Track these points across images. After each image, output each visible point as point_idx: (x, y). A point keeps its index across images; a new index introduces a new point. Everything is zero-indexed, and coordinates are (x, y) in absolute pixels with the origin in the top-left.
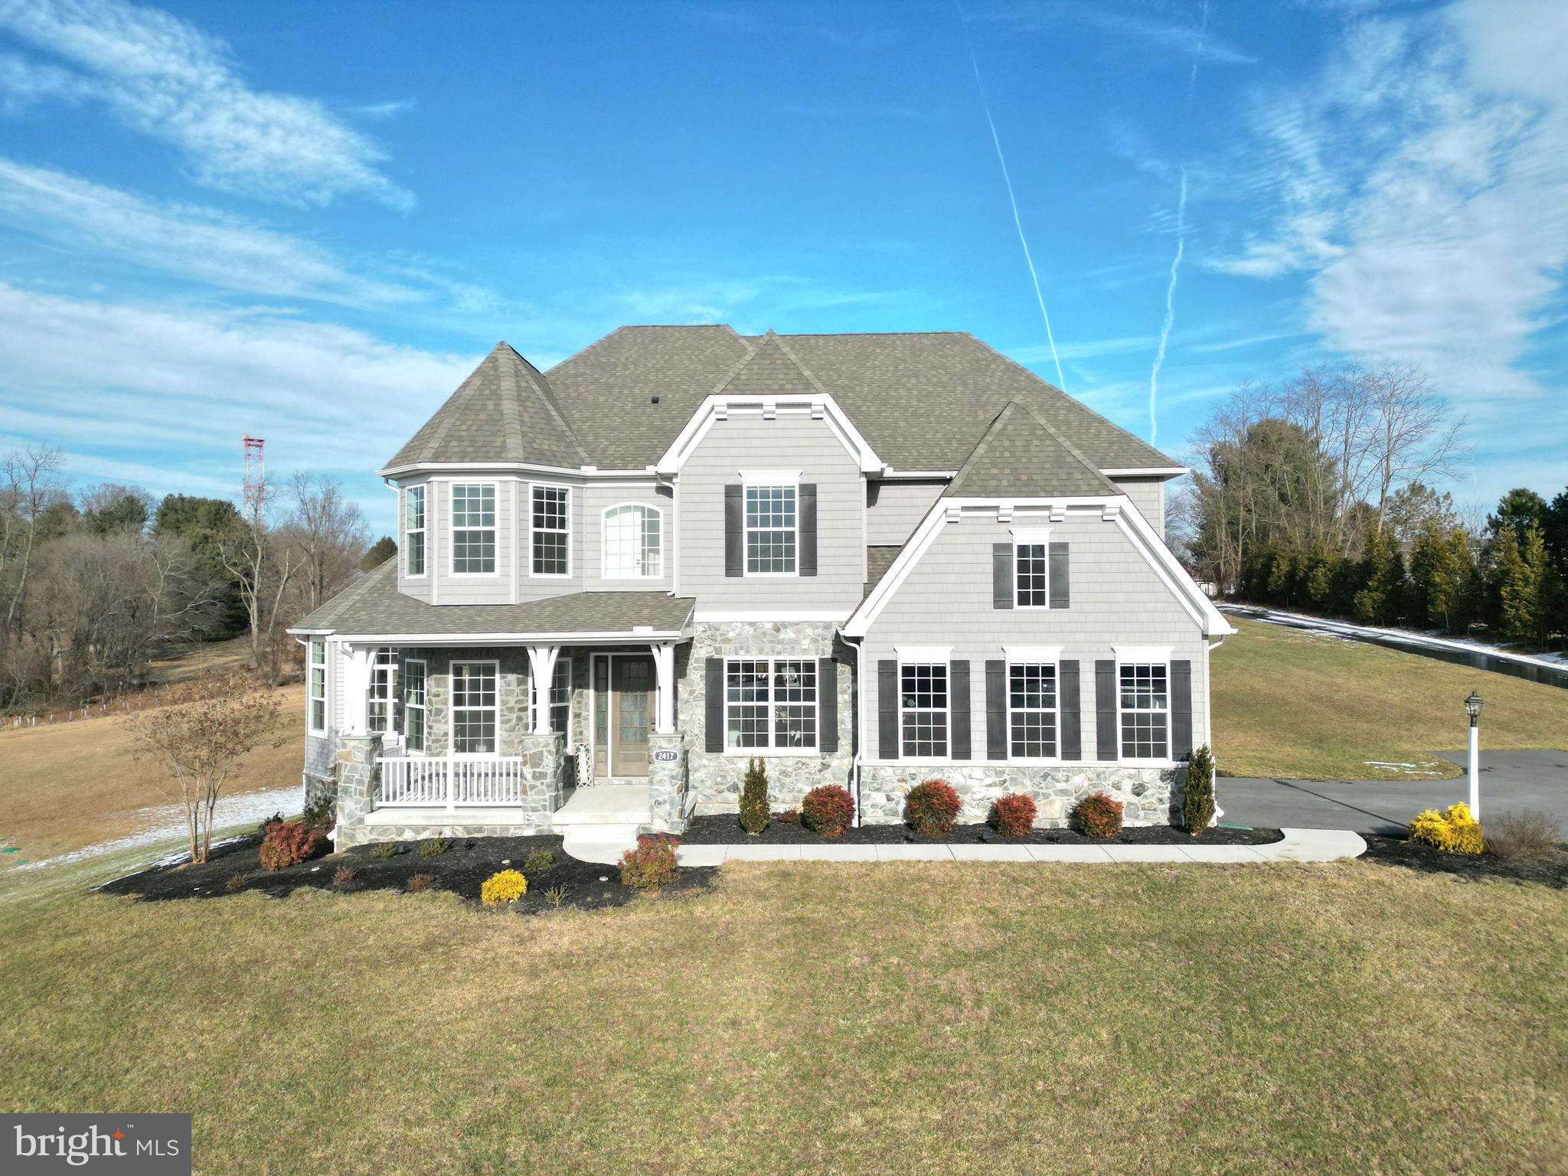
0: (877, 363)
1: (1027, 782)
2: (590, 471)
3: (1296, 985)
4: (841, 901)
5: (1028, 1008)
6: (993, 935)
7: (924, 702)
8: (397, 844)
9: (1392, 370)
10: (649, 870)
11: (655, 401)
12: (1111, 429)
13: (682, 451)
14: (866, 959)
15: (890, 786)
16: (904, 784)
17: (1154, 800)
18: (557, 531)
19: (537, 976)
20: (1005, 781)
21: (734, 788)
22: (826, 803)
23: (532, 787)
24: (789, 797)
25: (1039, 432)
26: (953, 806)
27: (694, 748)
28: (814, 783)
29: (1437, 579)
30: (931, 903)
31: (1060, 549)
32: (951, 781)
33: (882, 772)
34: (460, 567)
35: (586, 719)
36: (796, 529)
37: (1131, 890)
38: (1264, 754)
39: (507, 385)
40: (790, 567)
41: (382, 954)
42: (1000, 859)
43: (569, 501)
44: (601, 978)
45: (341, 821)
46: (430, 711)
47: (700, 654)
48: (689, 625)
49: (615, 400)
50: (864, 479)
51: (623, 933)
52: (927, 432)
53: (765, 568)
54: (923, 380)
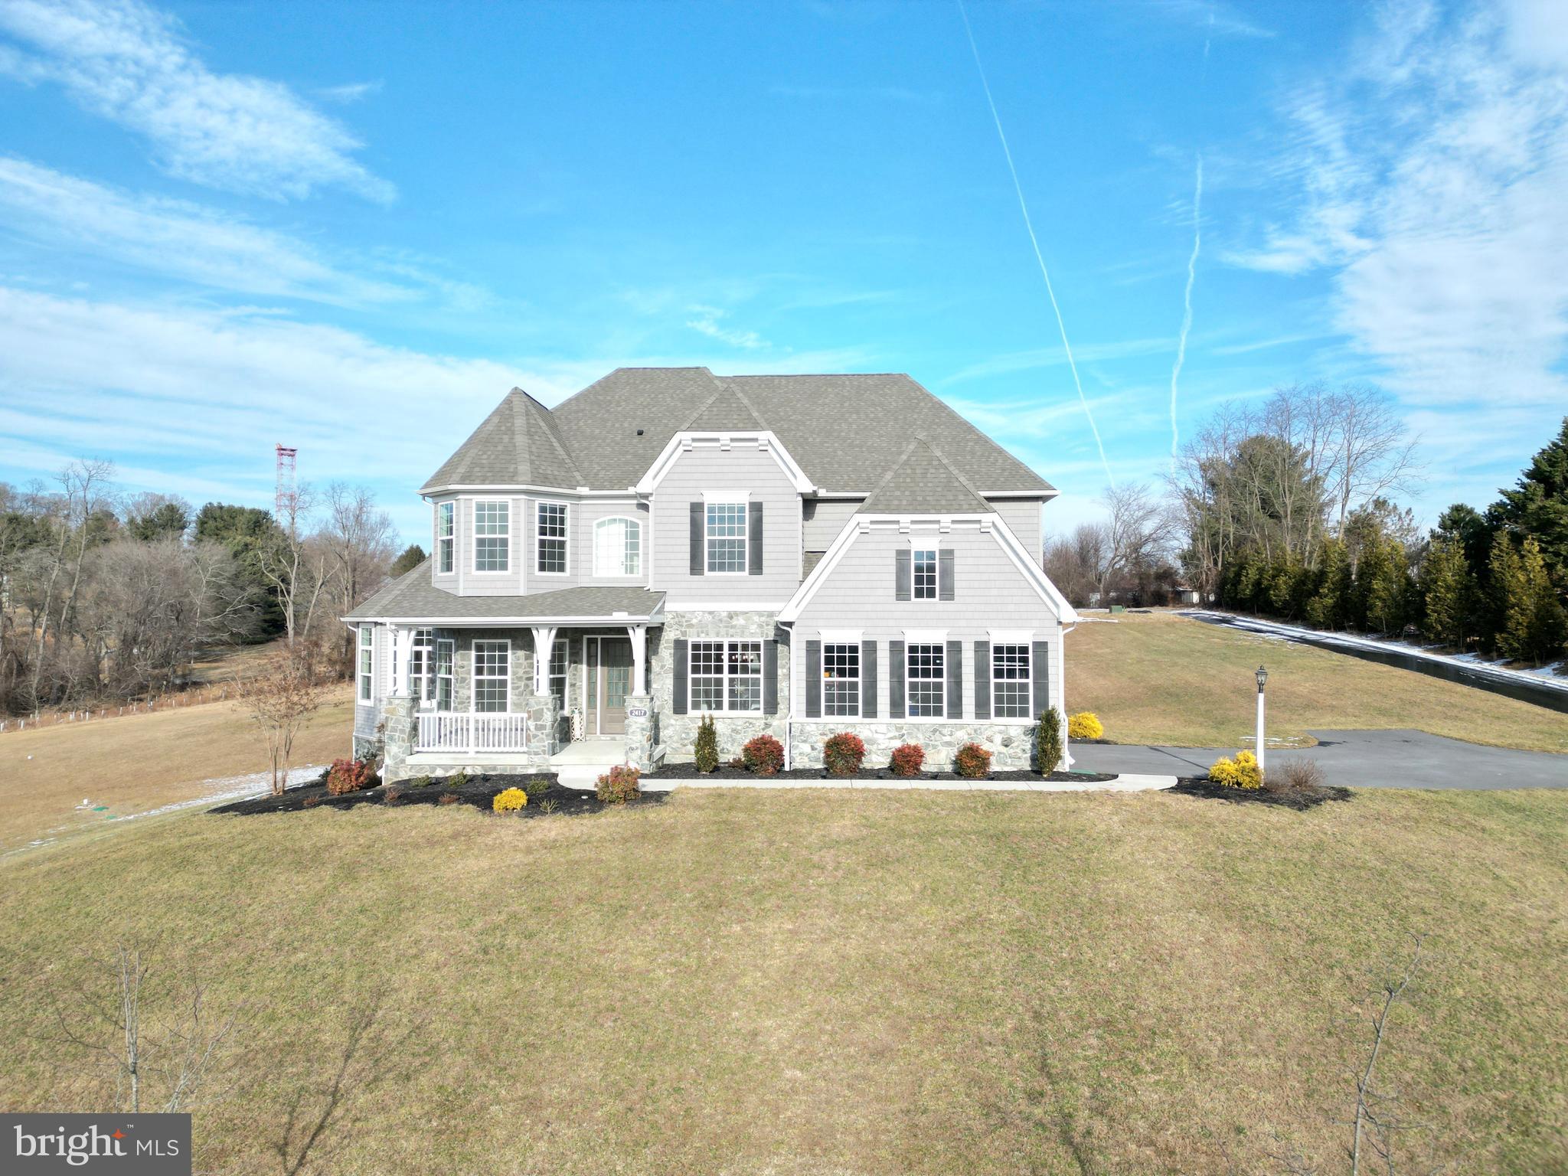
0: (827, 401)
1: (920, 736)
2: (584, 491)
3: (1063, 860)
4: (757, 811)
5: (870, 871)
6: (860, 831)
7: (841, 673)
8: (430, 778)
10: (618, 789)
11: (640, 433)
13: (656, 476)
14: (766, 844)
15: (814, 739)
16: (824, 736)
17: (1019, 750)
18: (558, 538)
19: (531, 853)
20: (903, 735)
21: (692, 740)
22: (761, 750)
23: (535, 736)
25: (935, 463)
26: (858, 752)
27: (663, 709)
28: (755, 736)
29: (1376, 586)
30: (823, 812)
31: (948, 554)
32: (859, 734)
33: (808, 728)
34: (481, 566)
35: (580, 688)
36: (746, 538)
37: (973, 806)
39: (520, 422)
40: (741, 568)
41: (422, 841)
42: (885, 787)
43: (568, 515)
45: (388, 761)
46: (457, 680)
47: (669, 636)
48: (659, 612)
49: (608, 432)
50: (800, 499)
51: (595, 829)
52: (859, 459)
53: (722, 567)
54: (863, 416)
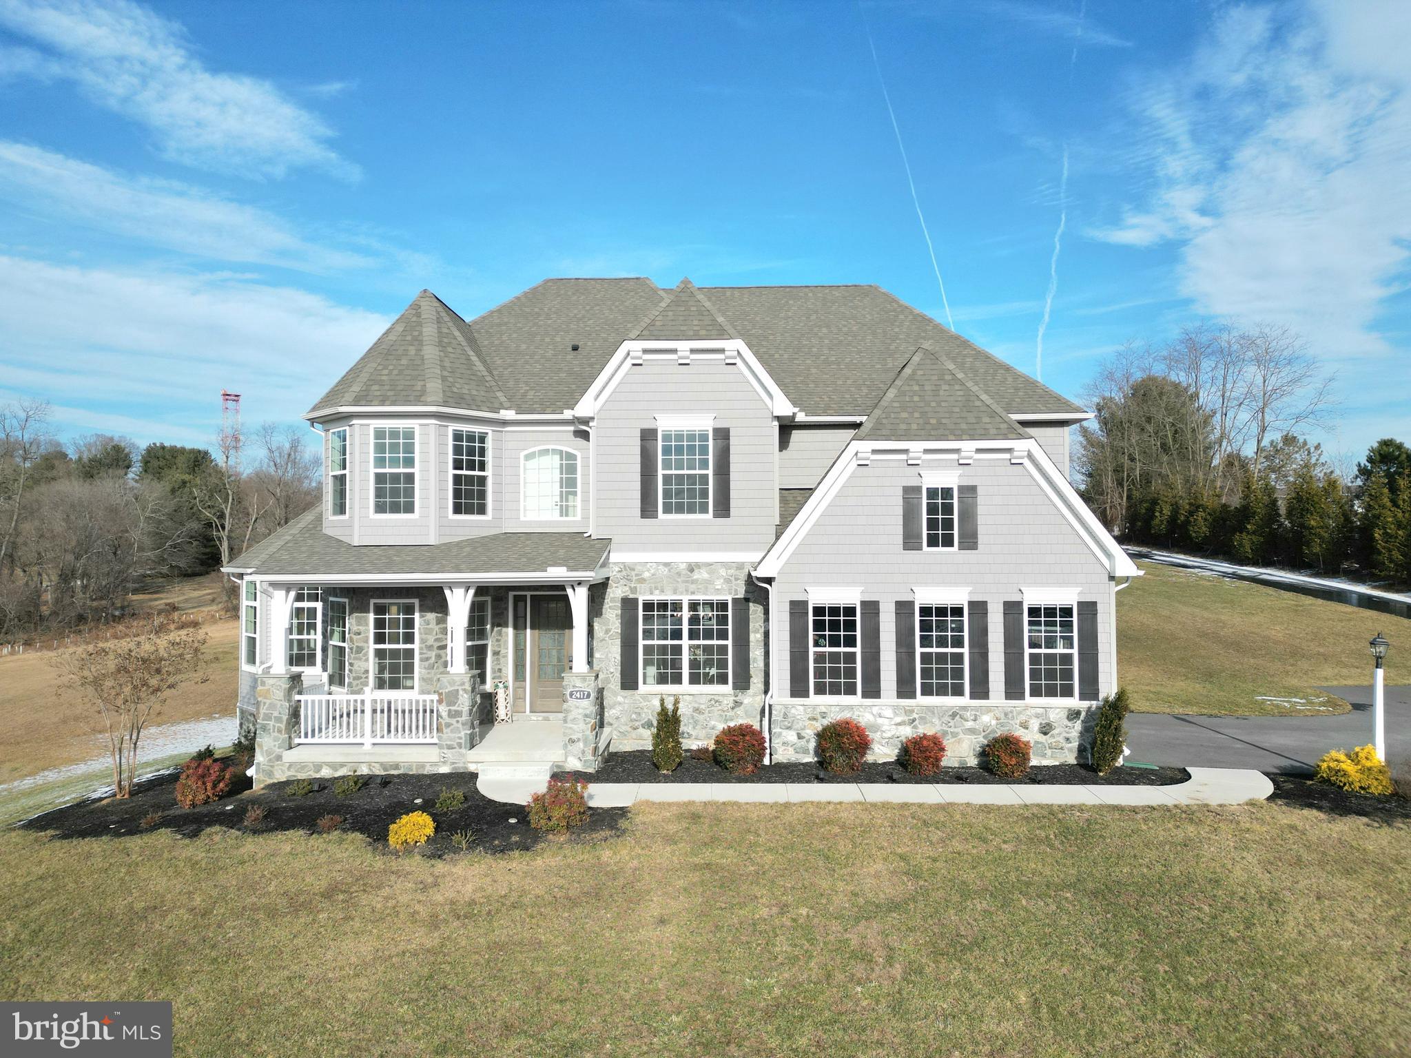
0: (790, 314)
1: (936, 721)
2: (509, 414)
3: (1218, 940)
4: (751, 845)
5: (942, 966)
6: (904, 883)
7: (835, 642)
8: (311, 782)
9: (1267, 330)
10: (557, 813)
11: (575, 348)
12: (1017, 376)
13: (597, 397)
14: (775, 910)
15: (801, 724)
16: (814, 723)
17: (1061, 739)
18: (477, 473)
19: (437, 927)
20: (914, 720)
21: (649, 725)
22: (738, 742)
23: (448, 725)
24: (703, 733)
25: (948, 377)
26: (863, 745)
27: (609, 685)
28: (726, 721)
29: (1312, 523)
30: (841, 848)
31: (969, 491)
32: (861, 719)
33: (793, 711)
34: (380, 508)
35: (505, 656)
36: (710, 472)
37: (1043, 834)
38: (1159, 688)
39: (429, 331)
40: (704, 509)
41: (282, 903)
42: (911, 801)
43: (489, 444)
44: (503, 930)
45: (259, 757)
46: (351, 649)
47: (615, 593)
48: (604, 565)
49: (537, 348)
50: (776, 423)
51: (528, 880)
52: (838, 378)
53: (680, 509)
54: (834, 330)
